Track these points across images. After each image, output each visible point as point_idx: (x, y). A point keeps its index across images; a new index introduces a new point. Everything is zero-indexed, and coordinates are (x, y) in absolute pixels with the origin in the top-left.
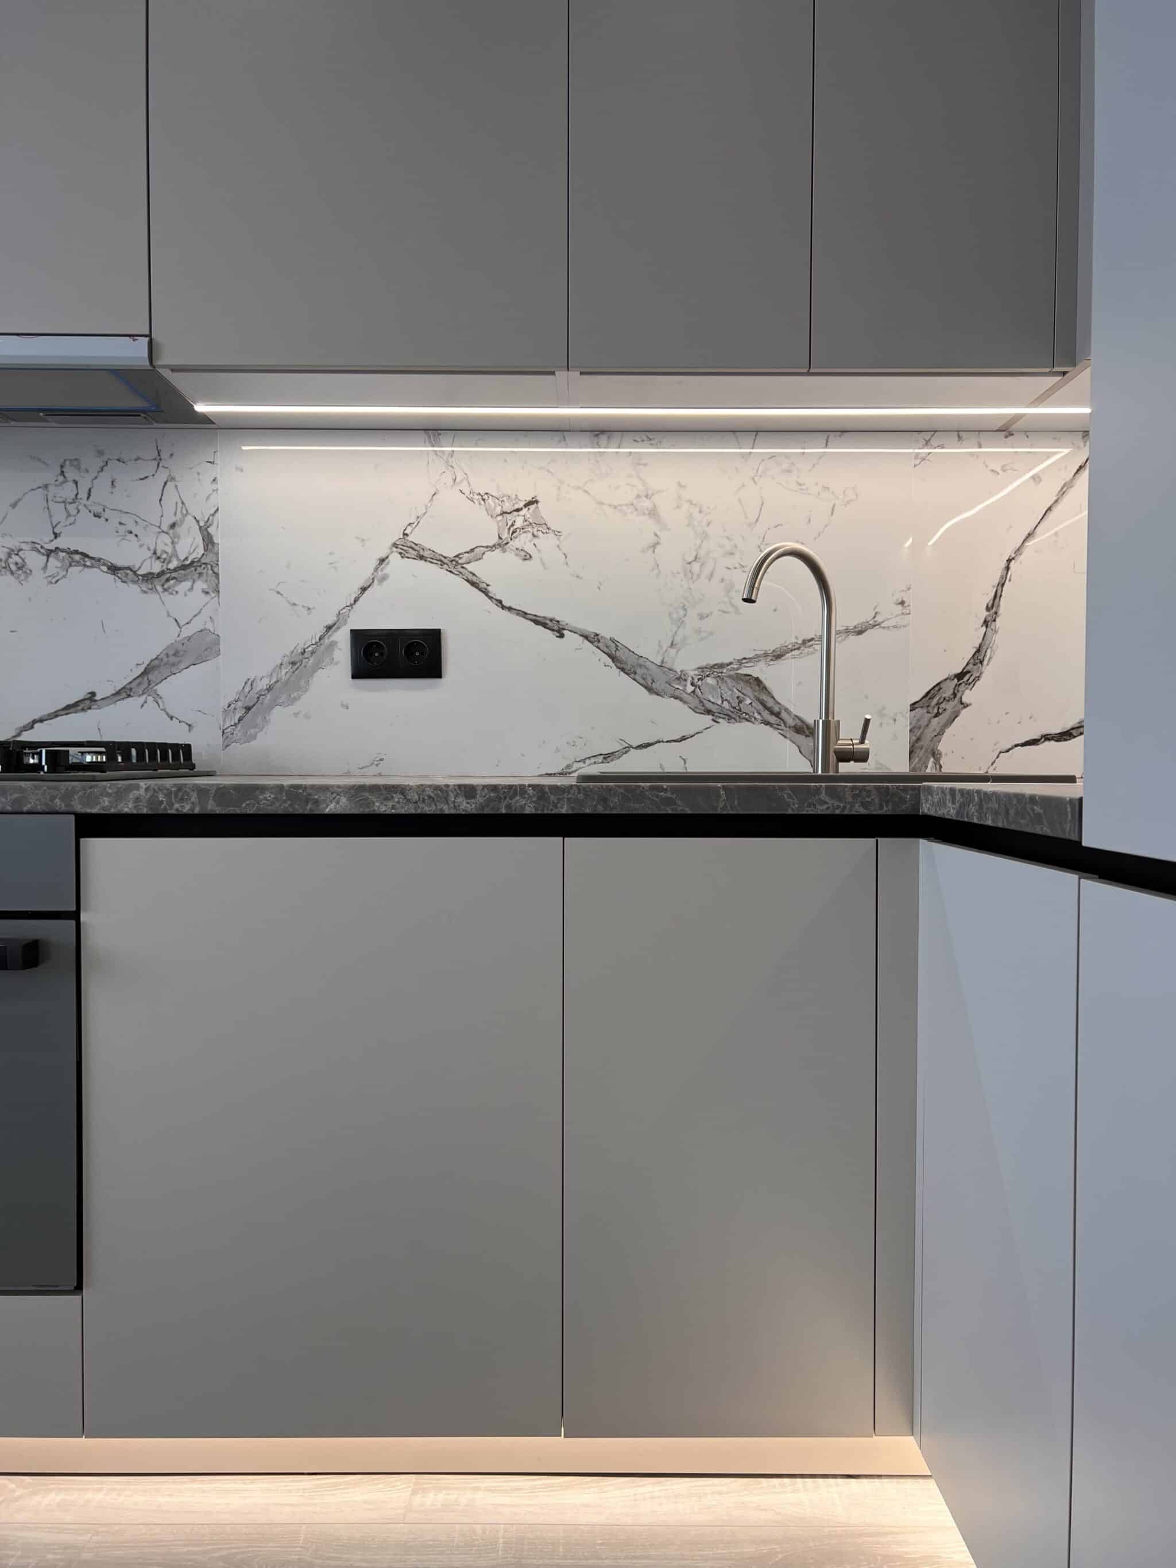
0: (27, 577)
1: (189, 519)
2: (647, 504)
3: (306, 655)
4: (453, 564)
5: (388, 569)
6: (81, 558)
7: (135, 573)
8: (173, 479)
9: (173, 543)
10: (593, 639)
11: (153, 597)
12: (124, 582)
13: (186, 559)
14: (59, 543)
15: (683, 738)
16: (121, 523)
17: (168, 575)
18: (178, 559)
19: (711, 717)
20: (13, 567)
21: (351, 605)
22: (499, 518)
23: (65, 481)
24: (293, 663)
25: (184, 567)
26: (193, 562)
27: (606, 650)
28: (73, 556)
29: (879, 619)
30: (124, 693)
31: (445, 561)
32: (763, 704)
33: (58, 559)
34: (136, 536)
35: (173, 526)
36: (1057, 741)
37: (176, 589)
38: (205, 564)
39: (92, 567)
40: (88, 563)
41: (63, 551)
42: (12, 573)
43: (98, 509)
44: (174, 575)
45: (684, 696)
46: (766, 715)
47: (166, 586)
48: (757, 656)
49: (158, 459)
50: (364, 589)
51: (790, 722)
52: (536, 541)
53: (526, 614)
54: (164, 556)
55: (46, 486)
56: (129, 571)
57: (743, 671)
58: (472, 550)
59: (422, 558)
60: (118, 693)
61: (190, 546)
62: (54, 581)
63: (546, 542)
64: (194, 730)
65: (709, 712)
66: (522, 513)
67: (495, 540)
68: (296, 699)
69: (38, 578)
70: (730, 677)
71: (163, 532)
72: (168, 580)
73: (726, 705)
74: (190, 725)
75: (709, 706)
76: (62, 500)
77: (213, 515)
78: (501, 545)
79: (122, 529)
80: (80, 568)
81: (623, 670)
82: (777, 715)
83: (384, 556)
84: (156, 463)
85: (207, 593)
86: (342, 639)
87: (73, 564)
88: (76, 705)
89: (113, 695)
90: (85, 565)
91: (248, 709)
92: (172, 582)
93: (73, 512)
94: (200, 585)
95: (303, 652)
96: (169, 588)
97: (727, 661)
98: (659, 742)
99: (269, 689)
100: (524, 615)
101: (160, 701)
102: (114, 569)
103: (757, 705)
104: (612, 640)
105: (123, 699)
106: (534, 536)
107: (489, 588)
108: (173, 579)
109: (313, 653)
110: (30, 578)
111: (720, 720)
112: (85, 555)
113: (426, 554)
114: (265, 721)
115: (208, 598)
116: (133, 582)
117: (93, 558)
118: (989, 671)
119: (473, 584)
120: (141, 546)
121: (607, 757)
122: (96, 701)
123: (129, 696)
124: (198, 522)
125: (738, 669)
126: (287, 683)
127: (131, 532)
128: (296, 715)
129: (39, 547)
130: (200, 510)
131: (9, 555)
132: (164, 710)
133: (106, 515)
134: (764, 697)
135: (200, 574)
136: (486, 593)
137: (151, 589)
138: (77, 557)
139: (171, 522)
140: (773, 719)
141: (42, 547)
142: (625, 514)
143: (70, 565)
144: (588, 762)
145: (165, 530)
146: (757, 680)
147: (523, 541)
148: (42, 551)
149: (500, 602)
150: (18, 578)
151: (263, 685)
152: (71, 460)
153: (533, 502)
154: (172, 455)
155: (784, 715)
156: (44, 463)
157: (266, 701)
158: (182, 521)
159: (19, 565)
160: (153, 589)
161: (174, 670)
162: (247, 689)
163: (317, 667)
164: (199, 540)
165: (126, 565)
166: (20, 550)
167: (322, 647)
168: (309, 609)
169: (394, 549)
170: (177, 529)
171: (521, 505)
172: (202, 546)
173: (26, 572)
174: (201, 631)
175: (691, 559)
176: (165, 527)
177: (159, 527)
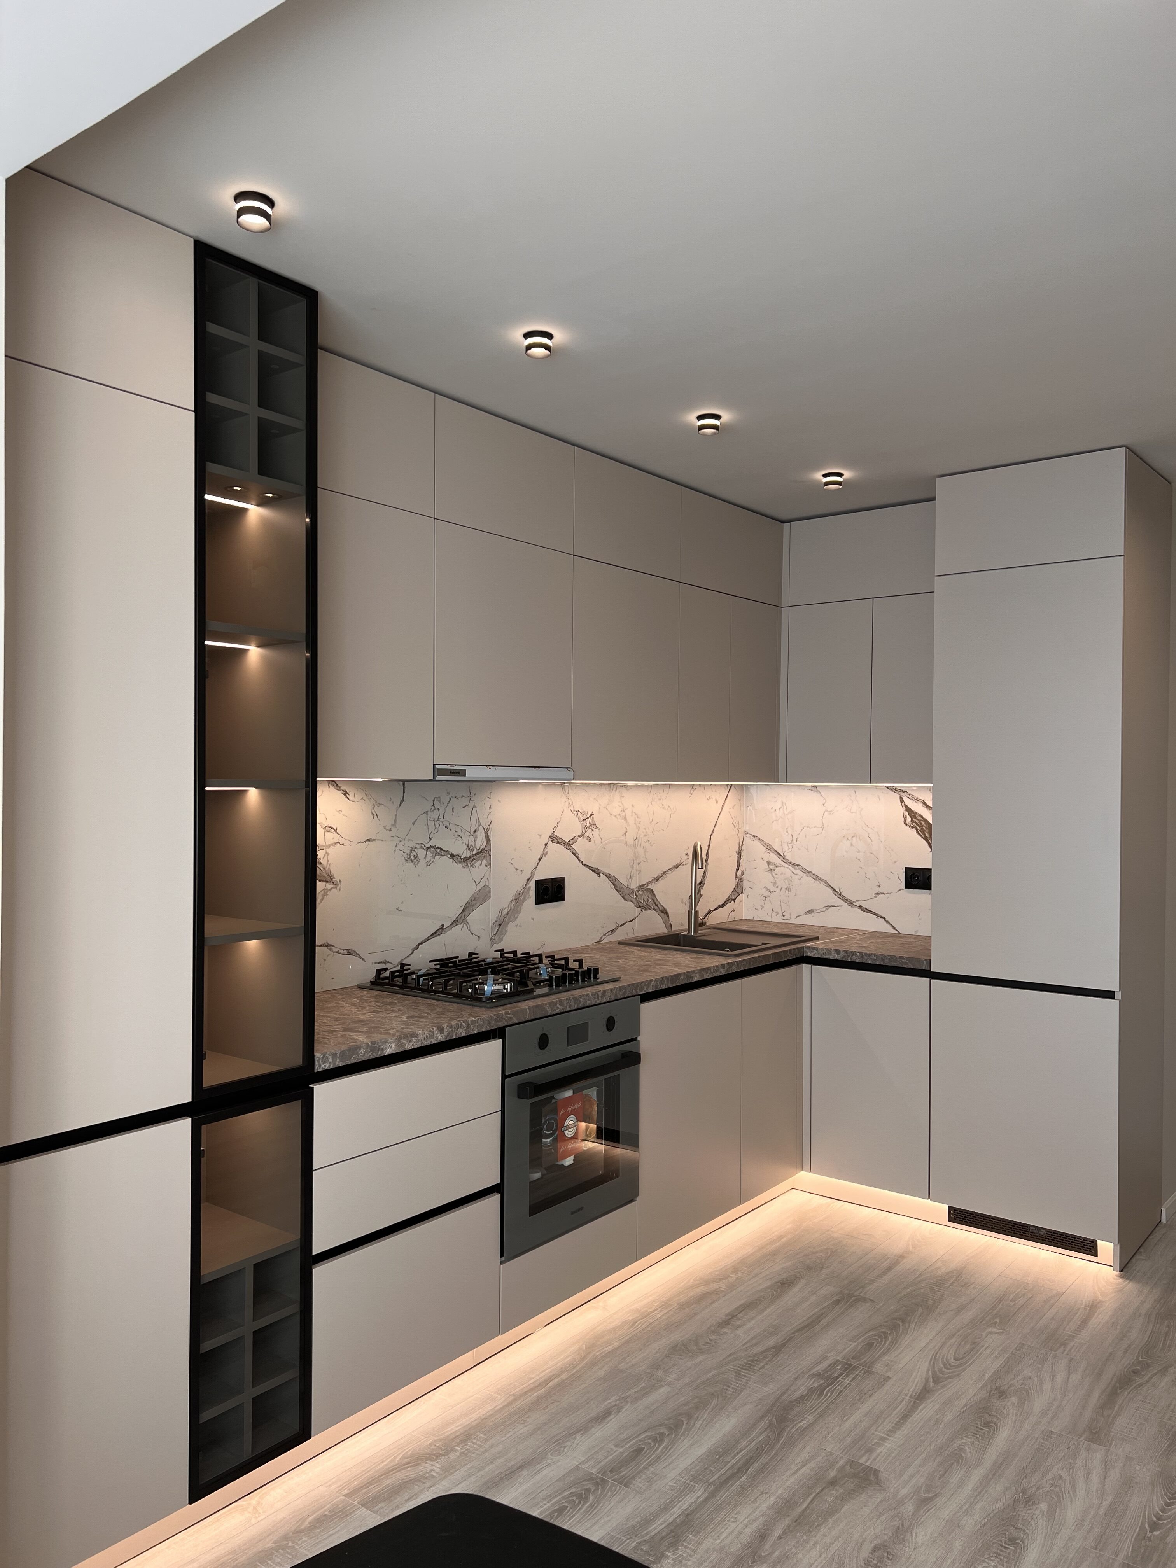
0: (418, 863)
1: (481, 827)
2: (623, 814)
3: (521, 895)
4: (568, 845)
5: (548, 849)
6: (440, 851)
7: (460, 857)
8: (475, 807)
9: (475, 841)
10: (608, 876)
11: (467, 869)
12: (456, 863)
13: (479, 849)
14: (432, 843)
15: (633, 920)
16: (455, 831)
17: (472, 858)
18: (477, 849)
19: (640, 909)
20: (413, 858)
21: (536, 868)
22: (582, 822)
23: (434, 809)
24: (516, 900)
25: (478, 853)
26: (482, 850)
27: (612, 882)
28: (437, 850)
29: (682, 861)
30: (455, 923)
31: (566, 844)
32: (654, 902)
33: (431, 852)
34: (461, 837)
35: (475, 832)
36: (722, 907)
37: (475, 865)
38: (486, 851)
39: (444, 855)
40: (443, 854)
41: (433, 847)
42: (412, 861)
43: (447, 824)
44: (475, 858)
45: (634, 901)
46: (654, 905)
47: (472, 864)
48: (652, 880)
49: (470, 797)
50: (540, 859)
51: (661, 909)
52: (593, 832)
53: (590, 867)
54: (471, 848)
55: (427, 812)
56: (458, 857)
57: (648, 887)
58: (574, 838)
59: (558, 843)
60: (452, 924)
61: (480, 842)
62: (429, 864)
63: (596, 831)
64: (481, 939)
65: (640, 907)
66: (589, 819)
67: (581, 833)
68: (517, 918)
69: (423, 863)
70: (645, 890)
71: (471, 835)
72: (472, 860)
73: (644, 903)
74: (479, 937)
75: (641, 905)
76: (432, 820)
77: (489, 825)
78: (582, 835)
79: (456, 834)
80: (440, 856)
81: (616, 890)
82: (657, 905)
83: (546, 842)
84: (469, 798)
85: (487, 866)
86: (532, 884)
87: (437, 854)
88: (436, 932)
89: (451, 925)
90: (441, 855)
91: (500, 925)
92: (474, 861)
93: (437, 826)
94: (484, 862)
95: (519, 894)
96: (473, 864)
97: (645, 883)
98: (627, 922)
99: (508, 914)
100: (589, 867)
101: (468, 926)
102: (452, 856)
103: (652, 902)
104: (614, 877)
105: (454, 927)
106: (592, 830)
107: (579, 856)
108: (475, 859)
109: (523, 893)
110: (420, 863)
111: (643, 910)
112: (442, 849)
113: (560, 841)
114: (506, 931)
115: (487, 868)
116: (460, 862)
117: (444, 851)
118: (707, 880)
119: (574, 854)
120: (463, 843)
121: (613, 931)
122: (444, 929)
123: (457, 924)
124: (484, 829)
125: (647, 886)
126: (514, 909)
127: (459, 836)
128: (516, 926)
129: (423, 846)
130: (485, 823)
131: (411, 852)
132: (470, 930)
133: (450, 827)
134: (655, 899)
135: (484, 856)
136: (577, 857)
137: (466, 866)
138: (438, 850)
139: (474, 830)
140: (656, 908)
141: (425, 846)
142: (617, 819)
143: (436, 855)
144: (607, 935)
145: (472, 834)
146: (652, 890)
147: (589, 833)
148: (425, 848)
149: (582, 862)
150: (414, 864)
151: (505, 912)
152: (437, 798)
153: (592, 815)
154: (475, 794)
155: (659, 905)
156: (426, 799)
157: (507, 920)
158: (479, 829)
159: (415, 857)
160: (467, 866)
161: (474, 908)
162: (500, 915)
163: (524, 900)
164: (484, 839)
165: (457, 854)
166: (416, 848)
167: (526, 890)
168: (522, 871)
169: (550, 839)
170: (477, 833)
171: (589, 816)
172: (485, 842)
173: (418, 860)
174: (484, 886)
175: (635, 838)
176: (472, 833)
177: (470, 832)
